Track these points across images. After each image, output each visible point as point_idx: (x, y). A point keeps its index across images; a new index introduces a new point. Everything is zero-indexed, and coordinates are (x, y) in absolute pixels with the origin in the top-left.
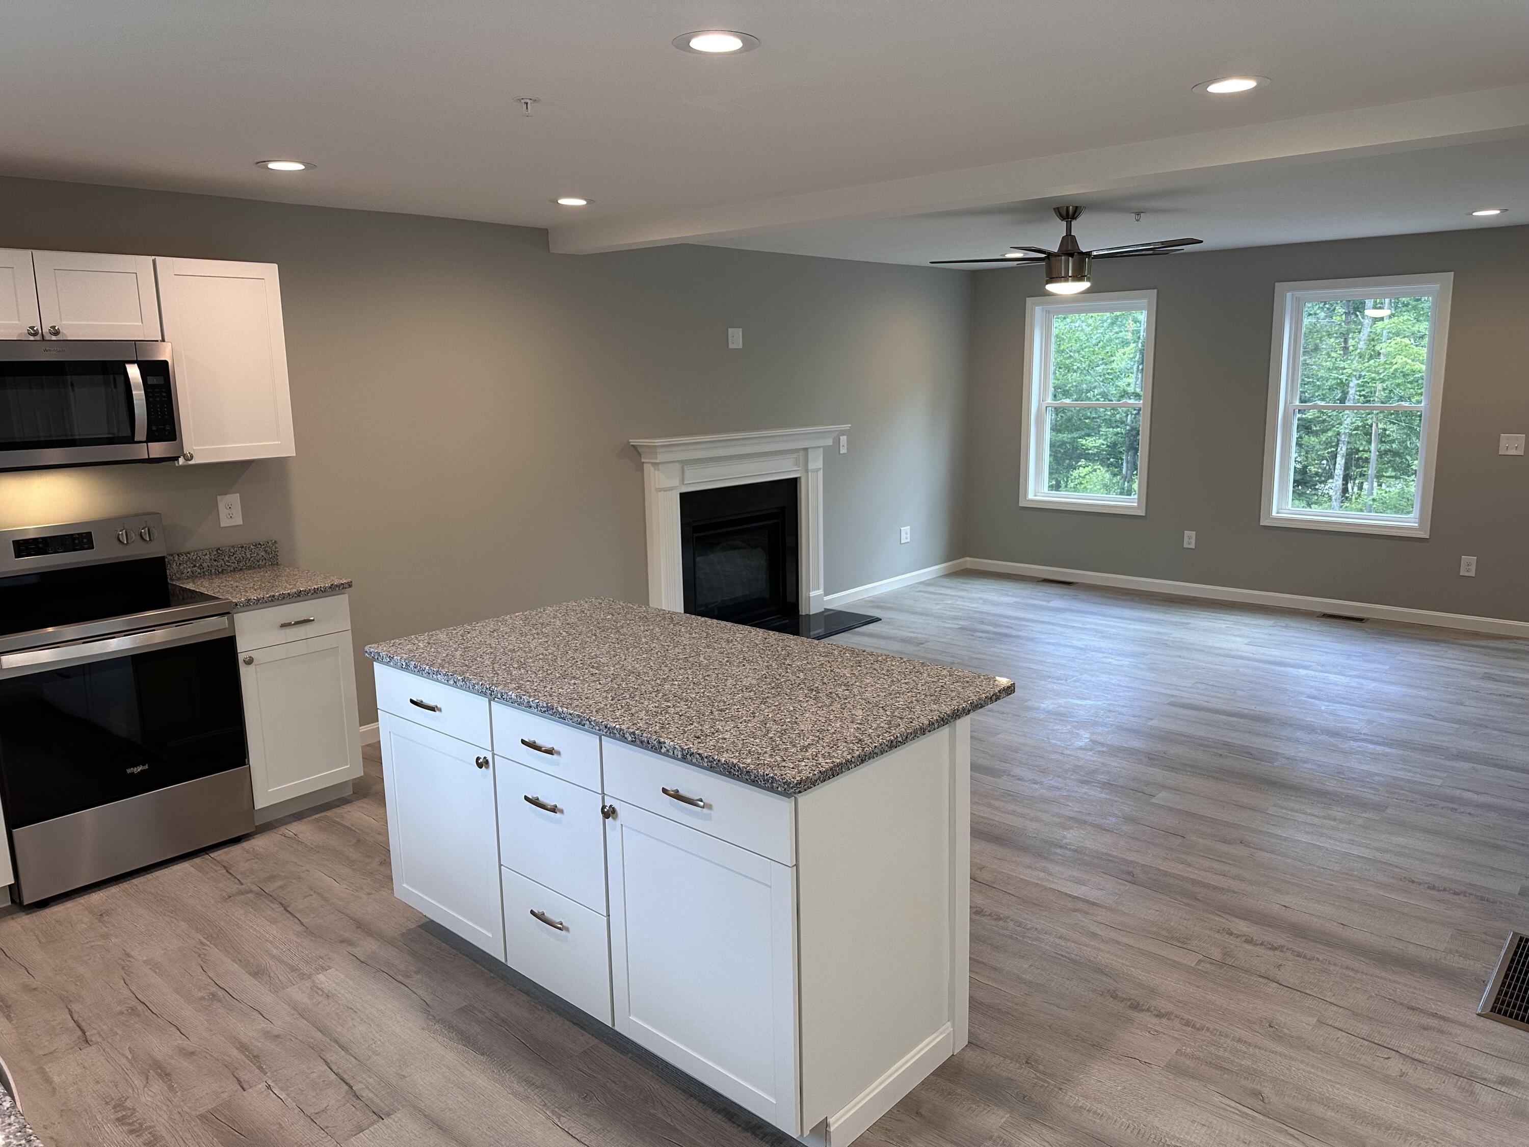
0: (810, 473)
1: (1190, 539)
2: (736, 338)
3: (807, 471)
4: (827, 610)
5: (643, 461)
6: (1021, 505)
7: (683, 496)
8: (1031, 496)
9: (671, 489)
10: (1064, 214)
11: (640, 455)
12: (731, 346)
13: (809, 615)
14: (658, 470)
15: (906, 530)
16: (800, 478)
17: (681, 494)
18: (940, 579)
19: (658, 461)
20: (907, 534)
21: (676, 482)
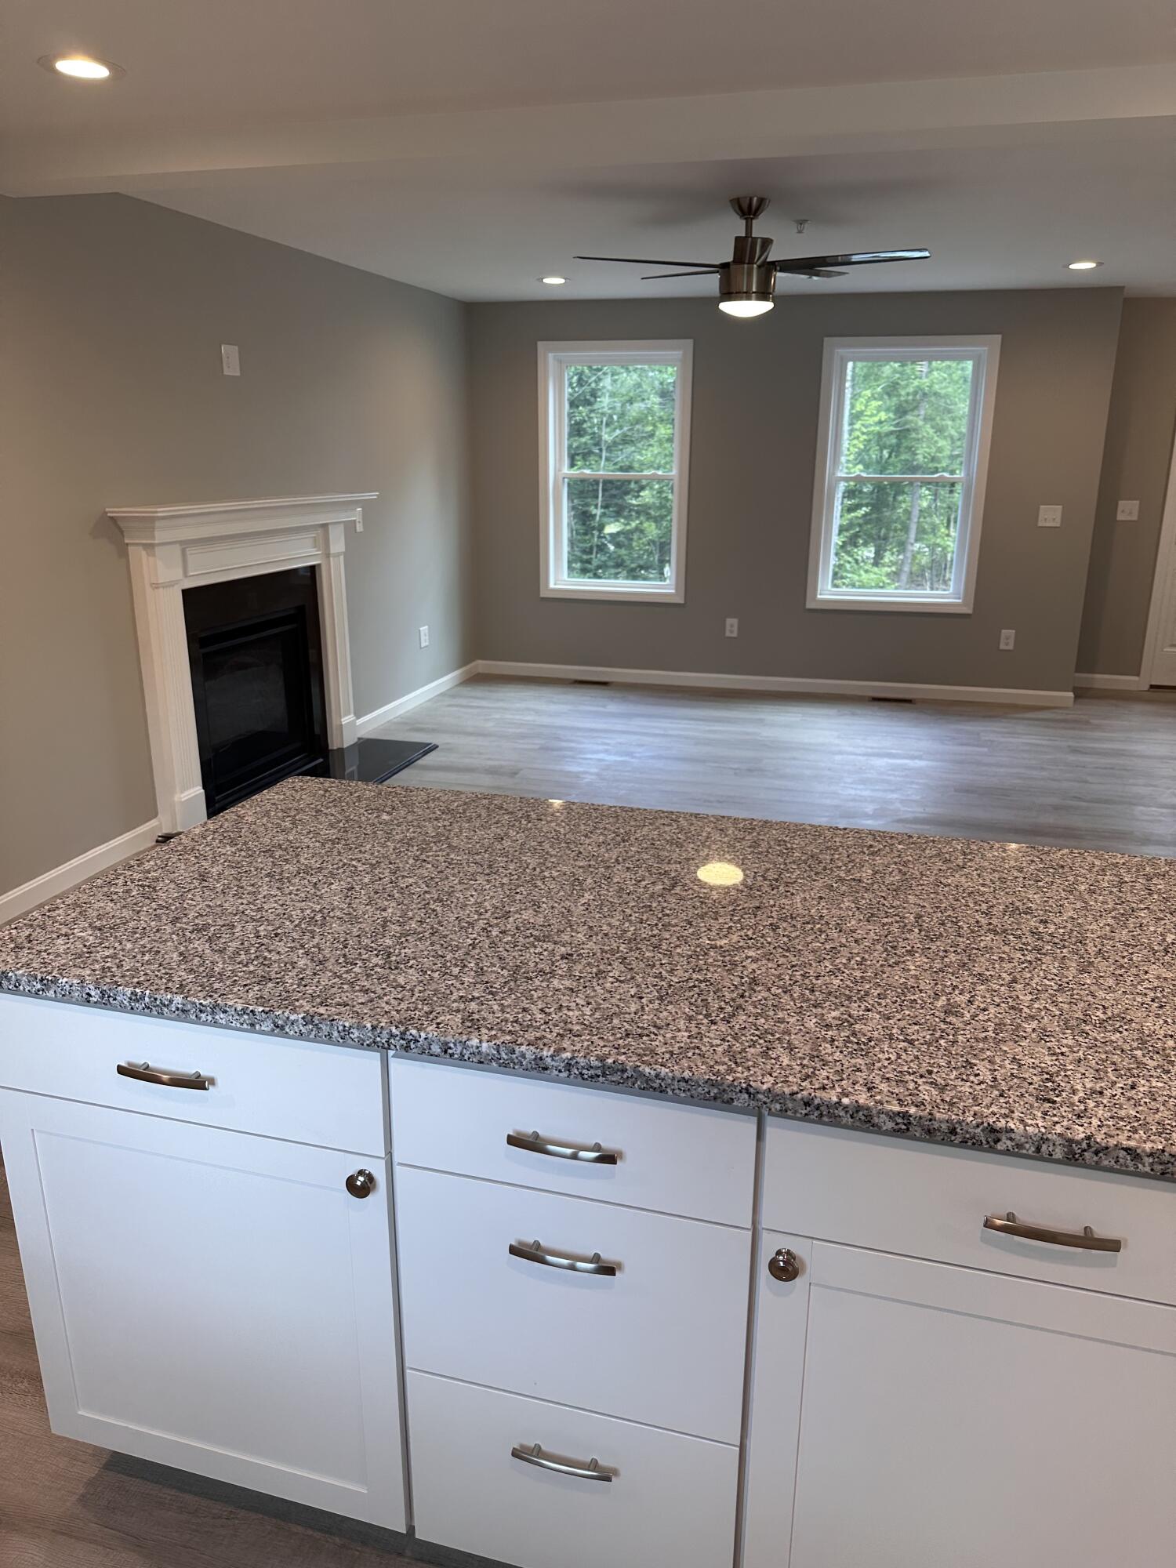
0: (331, 559)
1: (732, 626)
2: (231, 359)
3: (328, 555)
4: (359, 739)
5: (126, 541)
6: (542, 595)
7: (186, 593)
8: (552, 585)
9: (170, 585)
10: (745, 206)
11: (122, 532)
12: (226, 372)
13: (343, 749)
14: (154, 555)
15: (424, 629)
16: (319, 565)
17: (184, 592)
18: (459, 688)
19: (156, 542)
20: (425, 635)
21: (177, 573)
